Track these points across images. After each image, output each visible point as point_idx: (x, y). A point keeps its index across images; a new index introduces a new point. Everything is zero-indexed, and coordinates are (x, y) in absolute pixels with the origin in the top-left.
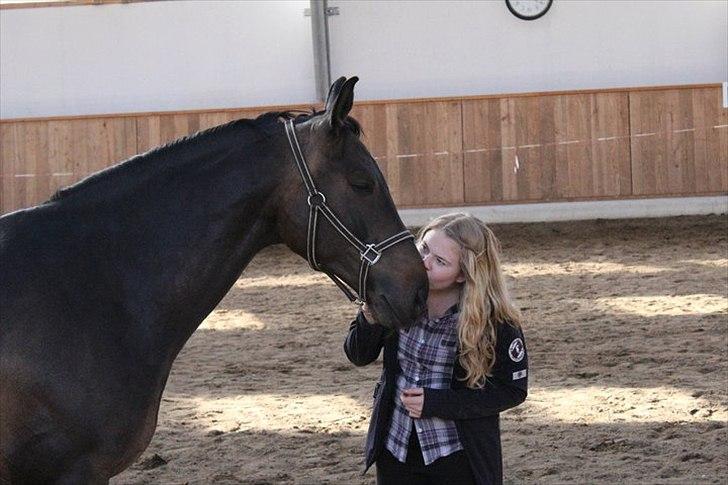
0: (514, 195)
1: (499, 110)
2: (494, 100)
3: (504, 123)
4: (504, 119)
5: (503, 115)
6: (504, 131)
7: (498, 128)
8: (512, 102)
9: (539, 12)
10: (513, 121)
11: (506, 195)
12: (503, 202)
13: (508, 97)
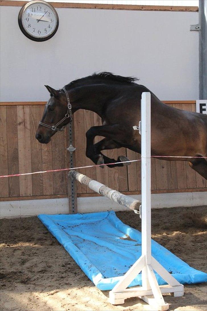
0: (30, 192)
1: (16, 116)
2: (12, 106)
3: (19, 127)
4: (20, 124)
5: (19, 120)
6: (20, 134)
7: (15, 132)
8: (27, 110)
9: (50, 33)
10: (28, 125)
11: (22, 191)
12: (19, 197)
13: (24, 105)
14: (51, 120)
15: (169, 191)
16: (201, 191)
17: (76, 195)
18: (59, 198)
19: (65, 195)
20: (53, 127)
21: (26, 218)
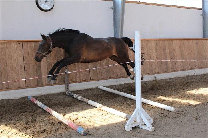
14: (43, 51)
15: (107, 79)
16: (119, 78)
17: (69, 83)
18: (60, 84)
19: (63, 83)
20: (44, 54)
21: (46, 95)
